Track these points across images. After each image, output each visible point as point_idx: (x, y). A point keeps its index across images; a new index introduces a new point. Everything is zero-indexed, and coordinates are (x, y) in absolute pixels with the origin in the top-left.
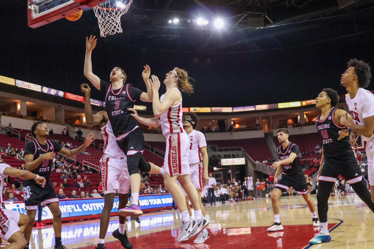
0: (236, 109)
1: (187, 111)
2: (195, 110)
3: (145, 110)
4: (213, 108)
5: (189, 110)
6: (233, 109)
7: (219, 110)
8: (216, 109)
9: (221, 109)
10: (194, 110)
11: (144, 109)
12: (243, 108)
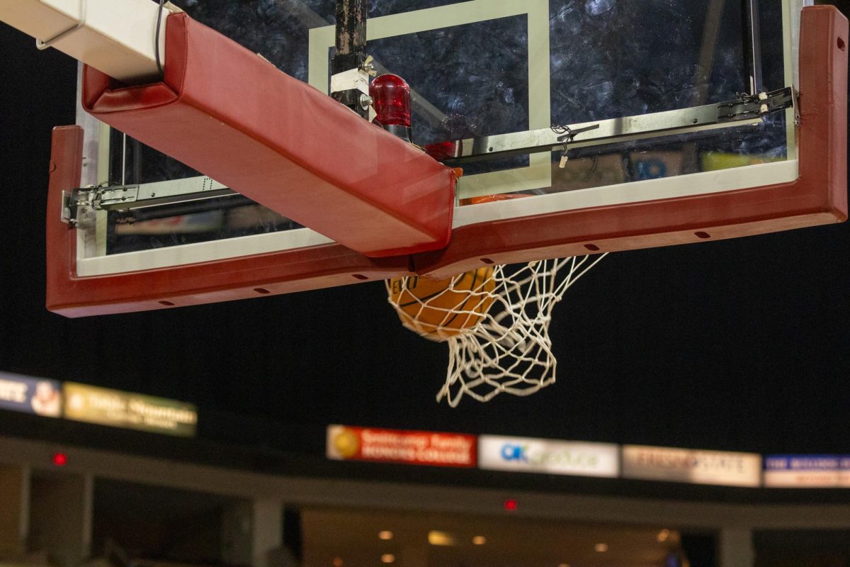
0: (789, 467)
1: (463, 458)
2: (517, 454)
3: (189, 432)
4: (634, 453)
5: (475, 452)
6: (764, 468)
7: (673, 465)
8: (651, 461)
9: (686, 464)
10: (509, 452)
11: (180, 424)
12: (831, 463)
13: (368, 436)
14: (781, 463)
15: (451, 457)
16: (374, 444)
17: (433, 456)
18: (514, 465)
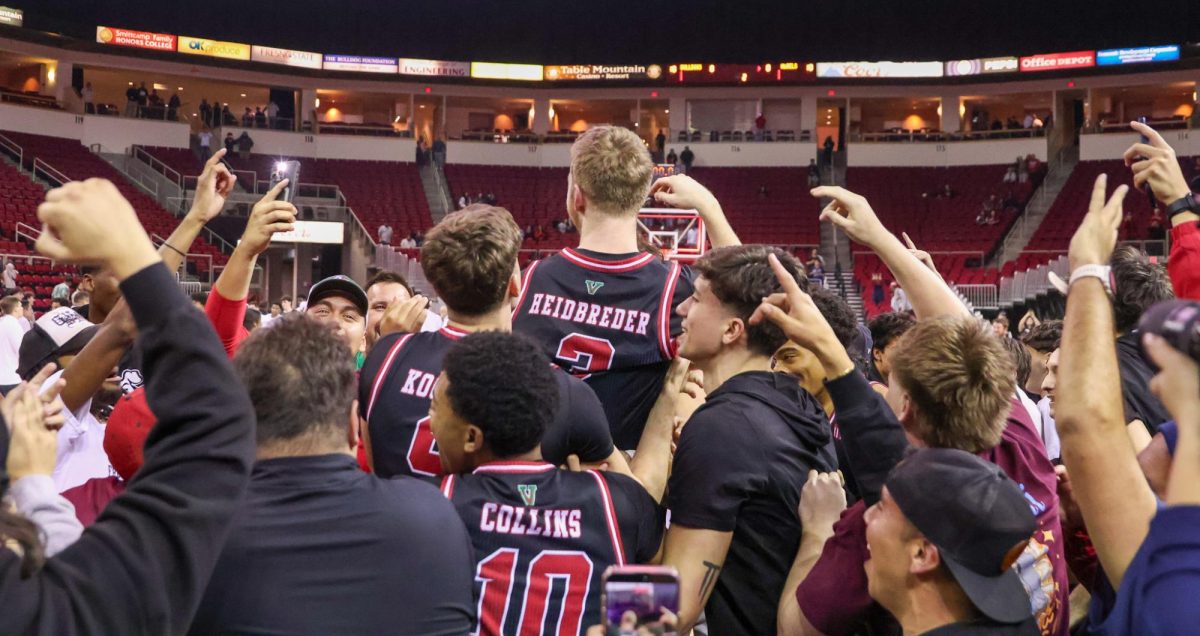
0: (336, 61)
1: (169, 46)
3: (19, 24)
4: (257, 49)
5: (176, 43)
6: (324, 60)
7: (278, 56)
8: (267, 53)
9: (285, 56)
10: (193, 45)
12: (358, 60)
13: (118, 32)
14: (333, 58)
15: (162, 46)
16: (121, 37)
17: (153, 45)
18: (196, 52)
